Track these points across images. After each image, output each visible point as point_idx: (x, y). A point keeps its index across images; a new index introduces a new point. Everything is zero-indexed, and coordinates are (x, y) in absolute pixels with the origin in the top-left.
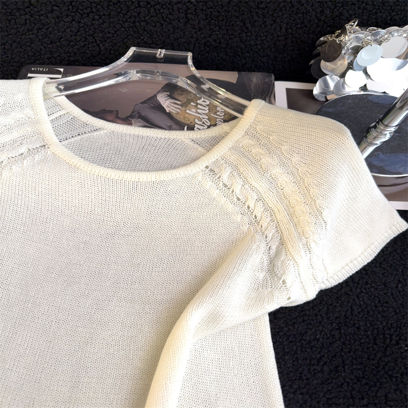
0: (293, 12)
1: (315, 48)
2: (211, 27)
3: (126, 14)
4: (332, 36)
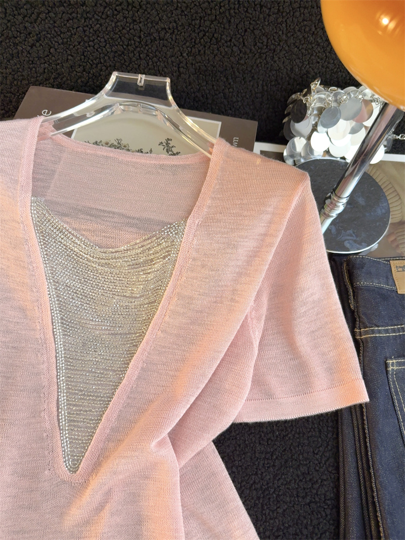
0: (267, 68)
1: (286, 106)
3: (129, 66)
4: (300, 95)
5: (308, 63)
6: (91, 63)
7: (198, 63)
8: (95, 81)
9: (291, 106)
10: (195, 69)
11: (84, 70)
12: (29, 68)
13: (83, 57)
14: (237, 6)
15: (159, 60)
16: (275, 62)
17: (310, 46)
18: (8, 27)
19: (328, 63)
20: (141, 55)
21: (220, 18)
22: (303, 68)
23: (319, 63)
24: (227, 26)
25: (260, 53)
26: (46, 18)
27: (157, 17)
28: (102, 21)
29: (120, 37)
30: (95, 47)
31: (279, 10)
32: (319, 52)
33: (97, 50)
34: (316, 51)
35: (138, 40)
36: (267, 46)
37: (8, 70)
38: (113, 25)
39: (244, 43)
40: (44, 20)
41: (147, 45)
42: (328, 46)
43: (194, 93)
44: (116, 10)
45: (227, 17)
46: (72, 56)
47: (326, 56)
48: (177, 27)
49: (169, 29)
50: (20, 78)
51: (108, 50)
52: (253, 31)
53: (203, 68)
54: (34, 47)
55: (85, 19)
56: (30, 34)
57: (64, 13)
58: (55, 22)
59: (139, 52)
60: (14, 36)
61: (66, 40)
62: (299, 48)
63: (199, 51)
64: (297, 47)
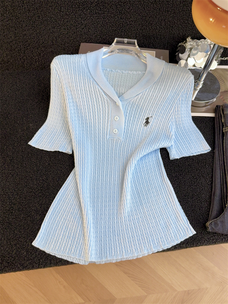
0: (170, 33)
1: (177, 48)
2: (144, 40)
4: (183, 43)
5: (185, 31)
6: (103, 34)
7: (143, 33)
8: (104, 41)
9: (179, 48)
10: (142, 35)
11: (100, 37)
12: (80, 37)
13: (101, 32)
14: (159, 12)
17: (186, 25)
18: (75, 22)
19: (193, 30)
20: (122, 31)
21: (153, 16)
23: (189, 31)
24: (155, 19)
25: (167, 28)
26: (90, 18)
27: (130, 17)
28: (110, 19)
29: (115, 24)
30: (106, 28)
31: (174, 12)
33: (106, 29)
34: (189, 26)
35: (122, 25)
36: (170, 25)
37: (72, 38)
38: (114, 20)
39: (161, 25)
40: (89, 19)
41: (125, 27)
42: (193, 24)
43: (141, 44)
44: (115, 15)
45: (155, 16)
46: (97, 32)
47: (192, 28)
48: (137, 20)
49: (134, 20)
50: (76, 41)
51: (111, 29)
53: (145, 34)
55: (103, 18)
56: (82, 25)
57: (96, 16)
58: (92, 20)
59: (122, 29)
60: (76, 26)
61: (95, 26)
62: (182, 25)
63: (144, 28)
64: (181, 25)
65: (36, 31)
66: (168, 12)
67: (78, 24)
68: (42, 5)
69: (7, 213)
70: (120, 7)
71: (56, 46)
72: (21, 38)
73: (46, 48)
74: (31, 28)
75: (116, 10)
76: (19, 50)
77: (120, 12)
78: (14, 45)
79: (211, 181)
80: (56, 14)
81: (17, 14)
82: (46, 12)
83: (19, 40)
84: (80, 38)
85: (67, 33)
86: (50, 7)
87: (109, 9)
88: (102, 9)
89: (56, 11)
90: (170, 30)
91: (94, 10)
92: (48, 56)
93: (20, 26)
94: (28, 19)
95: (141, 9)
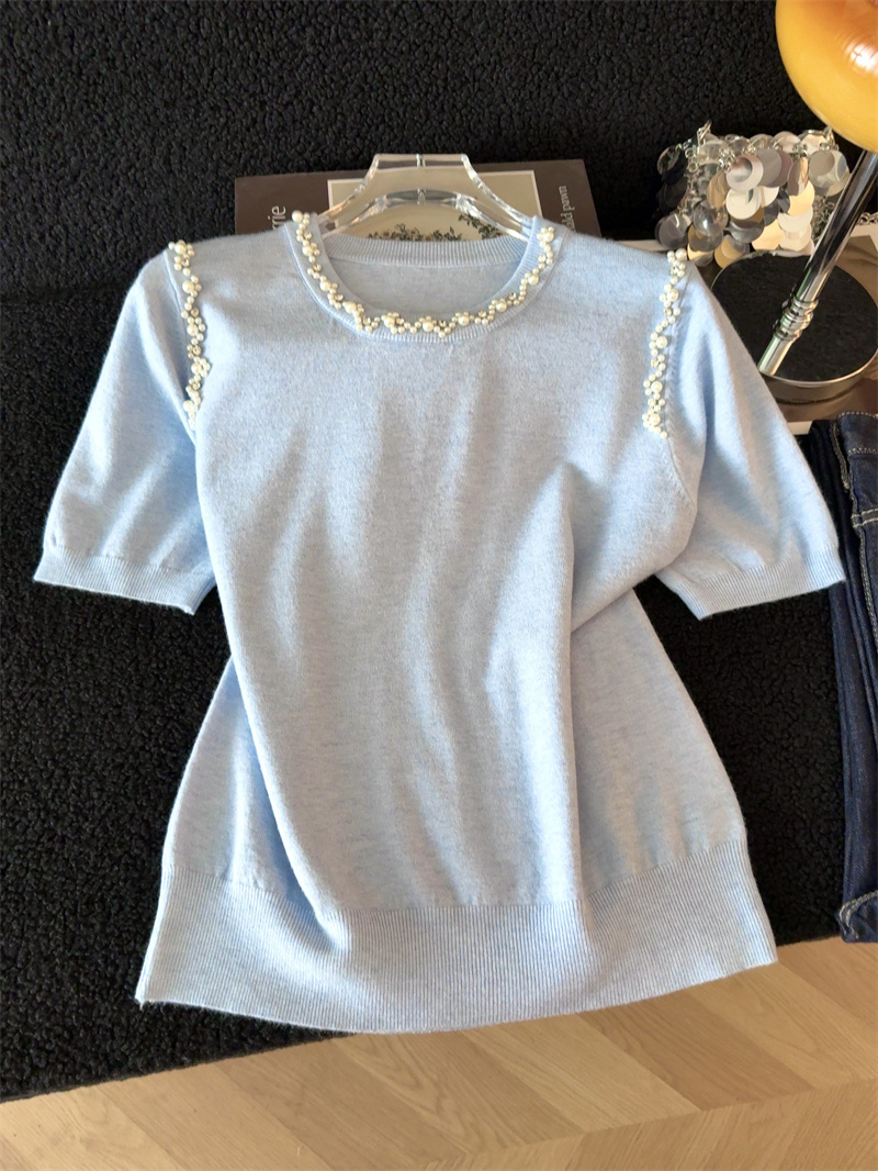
11: (358, 136)
13: (358, 115)
14: (587, 25)
15: (470, 112)
16: (643, 100)
20: (445, 107)
21: (563, 43)
22: (684, 106)
23: (707, 96)
25: (620, 91)
26: (314, 61)
27: (472, 51)
28: (394, 60)
29: (417, 82)
30: (380, 99)
31: (648, 26)
32: (708, 81)
33: (381, 104)
35: (443, 84)
36: (631, 78)
38: (409, 65)
39: (597, 77)
41: (454, 91)
44: (415, 43)
46: (342, 114)
47: (718, 86)
48: (500, 60)
49: (489, 64)
51: (397, 102)
52: (609, 59)
54: (290, 107)
56: (286, 86)
57: (340, 52)
59: (442, 102)
60: (262, 91)
61: (336, 93)
62: (677, 77)
63: (531, 93)
64: (674, 76)
65: (102, 119)
66: (622, 23)
67: (269, 84)
68: (124, 14)
69: (31, 853)
70: (433, 12)
71: (184, 179)
72: (41, 149)
73: (142, 185)
74: (82, 110)
75: (420, 24)
76: (34, 199)
77: (433, 32)
78: (14, 178)
79: (826, 682)
80: (180, 49)
81: (23, 54)
82: (139, 43)
83: (34, 160)
84: (278, 145)
85: (226, 123)
86: (155, 19)
87: (390, 23)
88: (362, 21)
89: (181, 34)
90: (633, 98)
91: (330, 28)
92: (154, 221)
93: (35, 103)
94: (69, 74)
95: (519, 17)
